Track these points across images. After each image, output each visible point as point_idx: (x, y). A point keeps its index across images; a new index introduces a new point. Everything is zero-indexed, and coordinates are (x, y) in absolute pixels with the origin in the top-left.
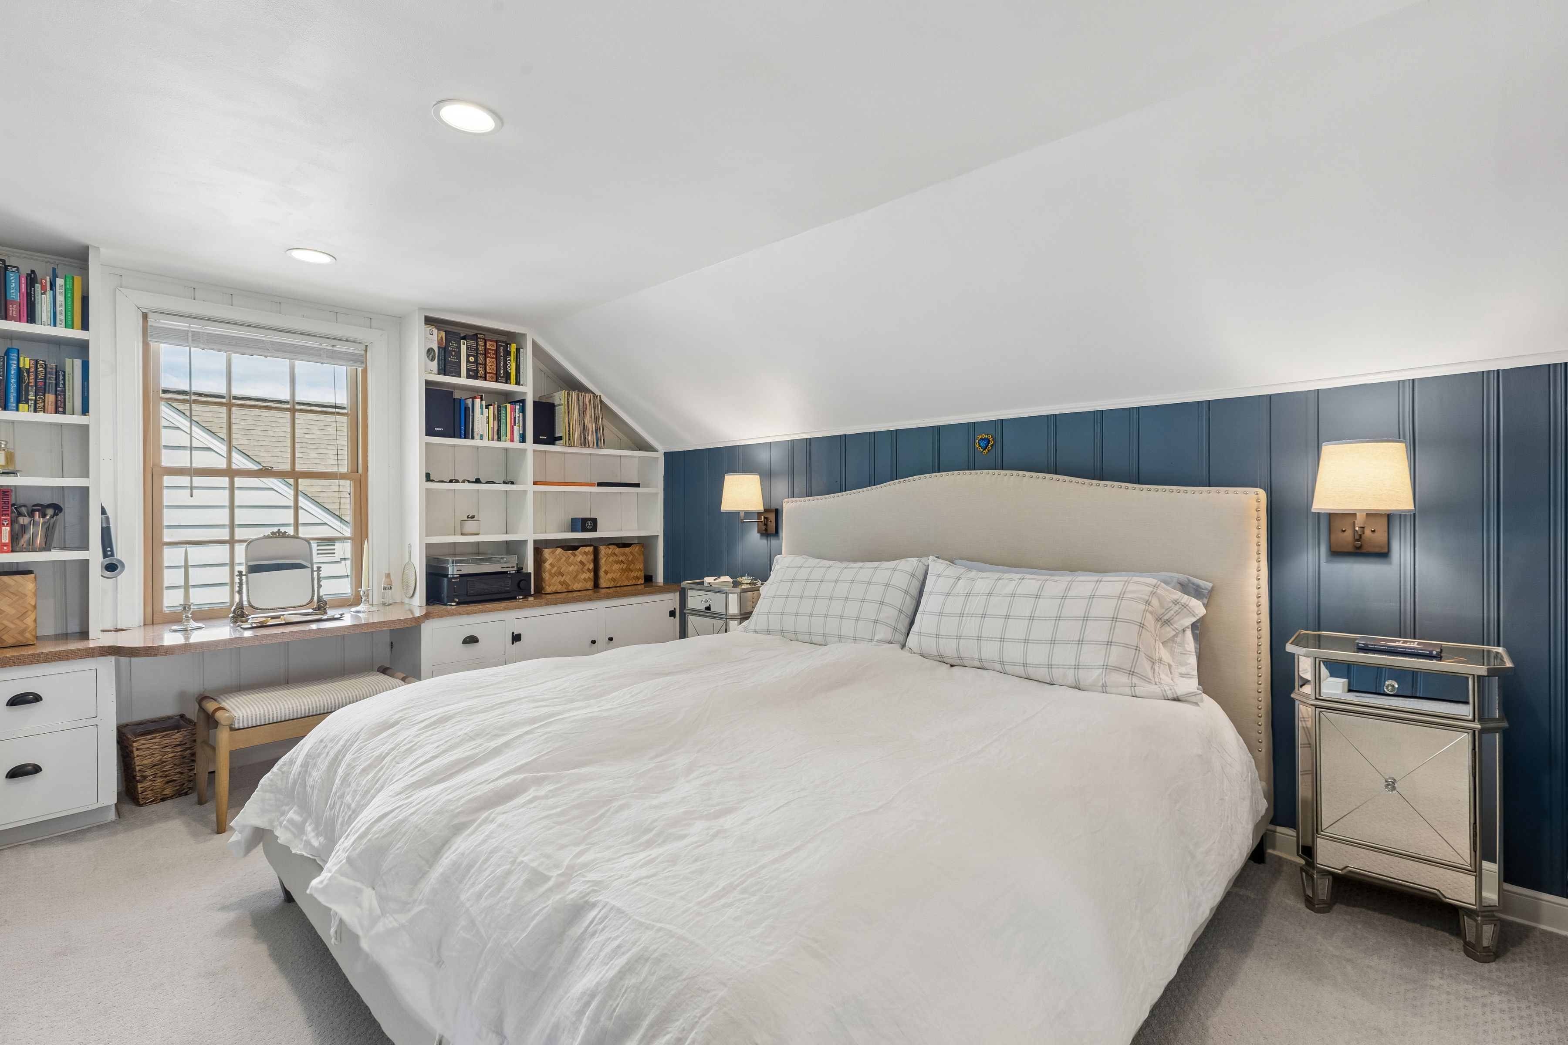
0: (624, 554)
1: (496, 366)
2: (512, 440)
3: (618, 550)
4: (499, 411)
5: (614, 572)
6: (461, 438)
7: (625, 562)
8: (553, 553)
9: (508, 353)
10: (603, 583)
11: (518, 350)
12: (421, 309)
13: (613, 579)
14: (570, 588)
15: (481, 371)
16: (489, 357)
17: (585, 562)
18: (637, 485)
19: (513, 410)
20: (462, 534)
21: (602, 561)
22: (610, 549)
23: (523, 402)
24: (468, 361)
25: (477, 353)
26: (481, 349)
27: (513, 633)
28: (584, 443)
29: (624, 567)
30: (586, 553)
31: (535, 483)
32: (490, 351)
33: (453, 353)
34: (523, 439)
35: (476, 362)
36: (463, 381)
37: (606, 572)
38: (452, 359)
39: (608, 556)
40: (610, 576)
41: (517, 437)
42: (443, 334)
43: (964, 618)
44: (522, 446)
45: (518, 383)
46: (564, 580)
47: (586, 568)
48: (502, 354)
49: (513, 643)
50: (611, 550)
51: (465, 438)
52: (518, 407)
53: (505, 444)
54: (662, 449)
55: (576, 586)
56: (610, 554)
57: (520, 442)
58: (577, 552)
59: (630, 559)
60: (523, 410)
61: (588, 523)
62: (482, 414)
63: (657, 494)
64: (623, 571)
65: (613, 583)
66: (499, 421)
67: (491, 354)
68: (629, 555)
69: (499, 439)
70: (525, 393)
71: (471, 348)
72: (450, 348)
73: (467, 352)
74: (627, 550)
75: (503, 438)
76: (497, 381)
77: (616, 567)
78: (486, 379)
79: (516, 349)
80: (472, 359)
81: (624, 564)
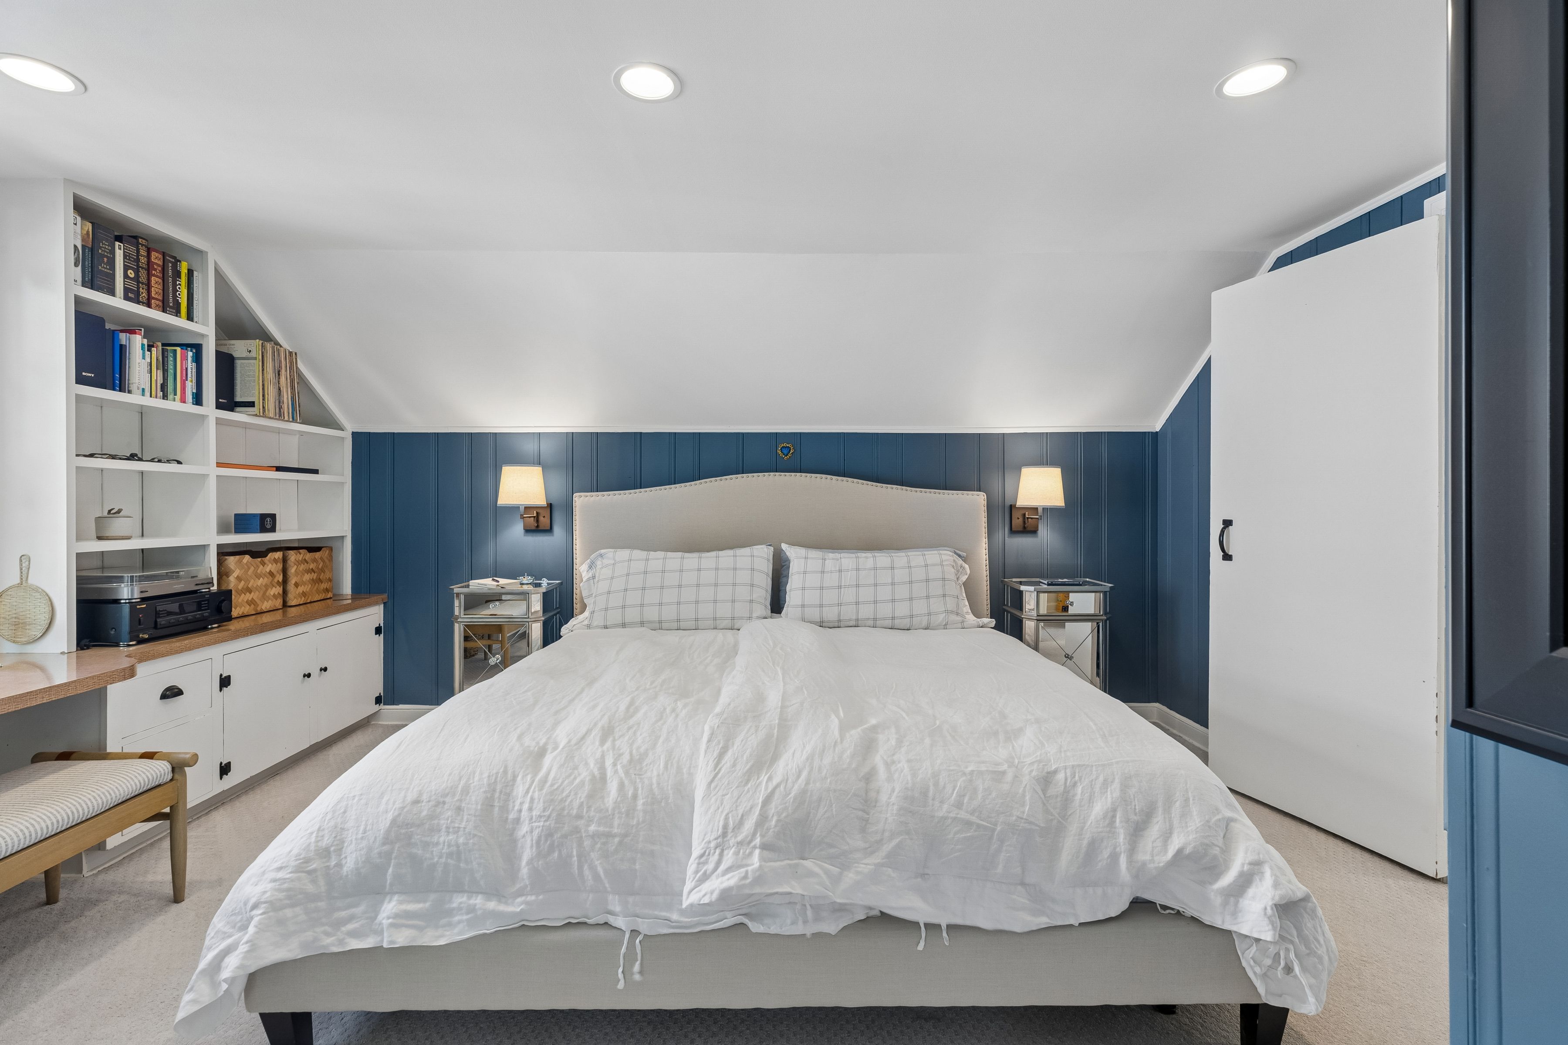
0: (314, 560)
1: (163, 290)
2: (183, 400)
3: (309, 556)
4: (164, 357)
5: (304, 584)
6: (114, 389)
7: (316, 570)
8: (240, 561)
9: (178, 274)
10: (292, 600)
11: (190, 273)
12: (69, 182)
13: (304, 594)
14: (259, 609)
15: (144, 295)
16: (154, 275)
17: (275, 573)
18: (316, 472)
19: (184, 358)
20: (100, 538)
21: (292, 570)
22: (300, 554)
23: (198, 349)
24: (126, 276)
25: (138, 266)
26: (143, 260)
27: (221, 675)
28: (280, 416)
29: (315, 578)
30: (275, 561)
31: (219, 465)
32: (155, 267)
33: (105, 259)
34: (198, 400)
35: (137, 279)
36: (117, 302)
37: (297, 585)
38: (103, 268)
39: (298, 563)
40: (301, 589)
41: (189, 397)
42: (89, 226)
43: (842, 589)
44: (197, 409)
45: (190, 318)
46: (252, 598)
47: (276, 580)
48: (170, 273)
49: (221, 690)
50: (302, 555)
51: (120, 391)
52: (190, 354)
53: (173, 405)
54: (351, 427)
55: (266, 606)
56: (301, 561)
57: (193, 404)
58: (266, 559)
59: (320, 567)
60: (198, 360)
61: (267, 521)
62: (144, 358)
63: (343, 483)
64: (314, 582)
65: (303, 598)
66: (165, 371)
67: (157, 271)
68: (320, 561)
69: (165, 397)
70: (203, 336)
71: (129, 257)
72: (100, 251)
73: (124, 262)
74: (317, 555)
75: (171, 396)
76: (164, 311)
77: (307, 577)
78: (149, 305)
79: (188, 270)
80: (131, 273)
81: (314, 573)
